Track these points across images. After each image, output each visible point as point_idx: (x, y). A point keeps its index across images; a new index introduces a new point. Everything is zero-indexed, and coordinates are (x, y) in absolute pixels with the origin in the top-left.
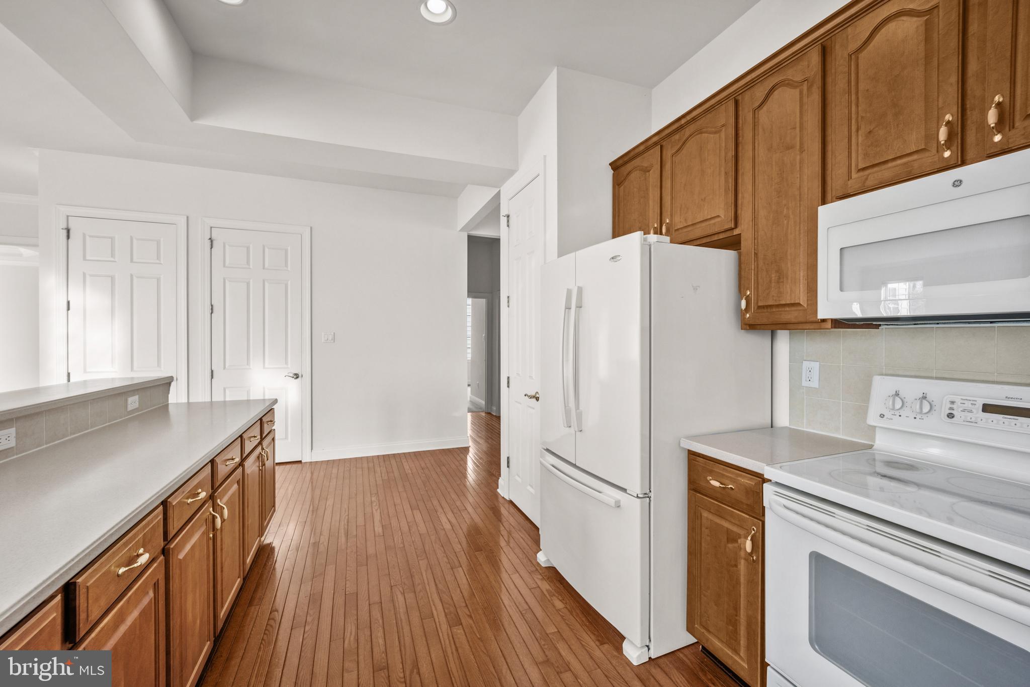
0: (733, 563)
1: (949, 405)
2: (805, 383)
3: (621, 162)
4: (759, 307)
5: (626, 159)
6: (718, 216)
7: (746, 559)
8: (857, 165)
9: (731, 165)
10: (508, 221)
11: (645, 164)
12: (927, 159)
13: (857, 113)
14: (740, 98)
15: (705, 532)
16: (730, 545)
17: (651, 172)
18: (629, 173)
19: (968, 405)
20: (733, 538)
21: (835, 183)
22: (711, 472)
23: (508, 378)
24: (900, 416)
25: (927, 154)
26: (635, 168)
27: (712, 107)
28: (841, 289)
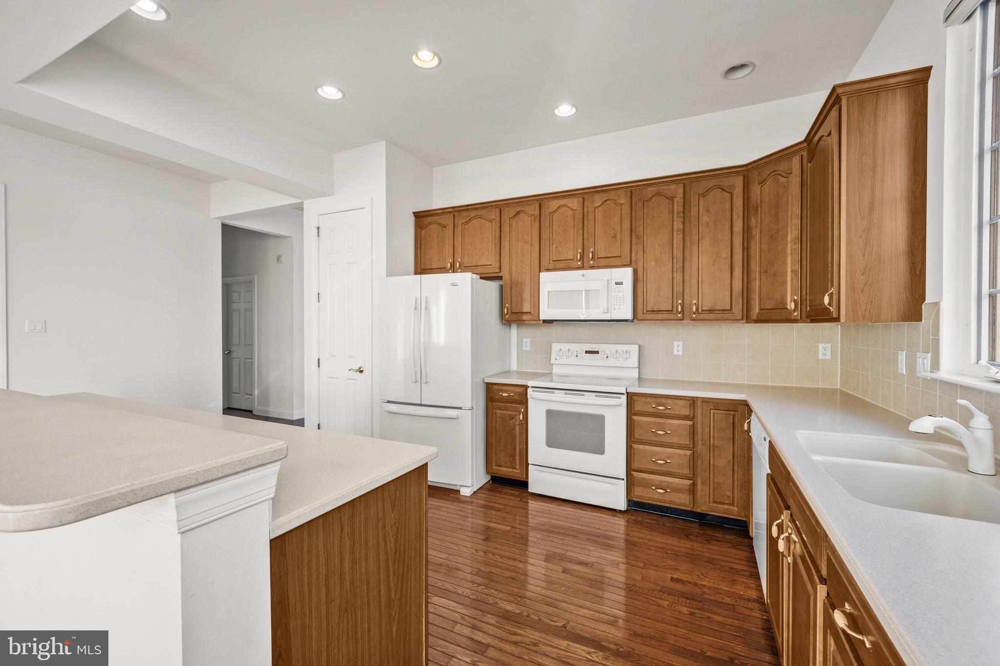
0: (513, 429)
1: (576, 352)
2: (524, 349)
3: (422, 214)
4: (512, 313)
5: (427, 213)
6: (491, 265)
7: (519, 425)
8: (552, 259)
9: (498, 240)
10: (318, 232)
11: (443, 222)
12: (573, 264)
13: (552, 237)
14: (502, 208)
15: (498, 419)
16: (511, 421)
17: (447, 228)
18: (430, 224)
19: (581, 352)
20: (512, 418)
21: (545, 263)
22: (501, 391)
23: (319, 359)
24: (556, 359)
25: (573, 261)
26: (435, 223)
27: (487, 207)
28: (548, 308)
